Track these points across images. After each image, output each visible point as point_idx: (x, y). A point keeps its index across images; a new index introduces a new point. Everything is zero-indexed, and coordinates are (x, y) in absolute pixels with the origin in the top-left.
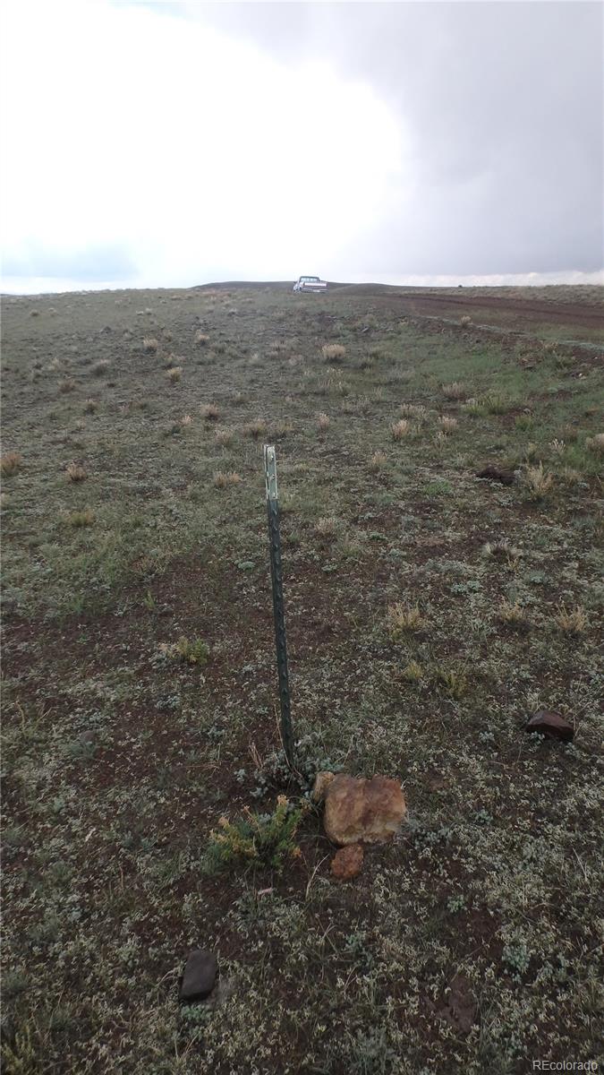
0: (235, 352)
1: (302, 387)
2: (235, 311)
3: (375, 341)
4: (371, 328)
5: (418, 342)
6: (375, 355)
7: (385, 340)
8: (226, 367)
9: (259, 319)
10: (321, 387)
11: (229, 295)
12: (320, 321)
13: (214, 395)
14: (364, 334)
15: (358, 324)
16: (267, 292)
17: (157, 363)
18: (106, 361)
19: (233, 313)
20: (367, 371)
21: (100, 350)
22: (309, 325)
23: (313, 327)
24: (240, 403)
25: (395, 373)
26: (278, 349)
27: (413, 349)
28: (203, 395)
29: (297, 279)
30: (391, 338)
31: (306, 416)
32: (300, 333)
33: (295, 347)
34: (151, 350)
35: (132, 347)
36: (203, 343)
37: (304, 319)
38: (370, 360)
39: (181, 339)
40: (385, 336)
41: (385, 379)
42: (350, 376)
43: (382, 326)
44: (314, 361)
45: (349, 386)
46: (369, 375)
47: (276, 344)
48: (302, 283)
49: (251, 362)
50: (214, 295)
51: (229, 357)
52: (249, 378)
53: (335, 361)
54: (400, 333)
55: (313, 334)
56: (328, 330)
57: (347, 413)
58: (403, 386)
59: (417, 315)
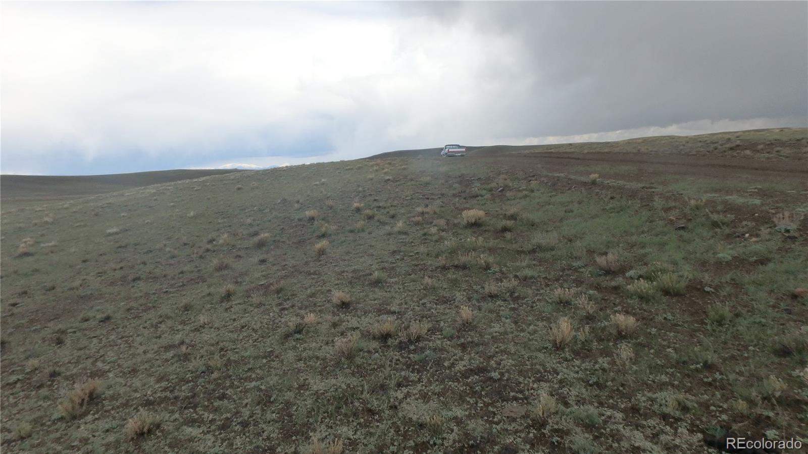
0: (383, 218)
1: (442, 261)
2: (391, 178)
3: (511, 200)
4: (506, 188)
5: (553, 200)
6: (513, 217)
7: (521, 198)
8: (373, 235)
9: (409, 184)
10: (463, 259)
11: (390, 164)
12: (460, 183)
13: (354, 271)
14: (501, 194)
15: (493, 185)
16: (419, 159)
17: (314, 232)
18: (266, 235)
19: (389, 180)
20: (508, 235)
21: (270, 221)
22: (451, 186)
23: (455, 189)
24: (377, 283)
25: (538, 238)
26: (423, 213)
27: (547, 207)
28: (343, 272)
29: (443, 146)
30: (526, 196)
31: (445, 301)
32: (443, 195)
33: (437, 210)
34: (312, 219)
35: (297, 217)
36: (358, 210)
37: (447, 182)
38: (510, 223)
39: (341, 207)
40: (520, 195)
41: (528, 247)
42: (492, 243)
43: (515, 185)
44: (455, 225)
45: (491, 259)
46: (510, 241)
47: (420, 209)
48: (447, 150)
49: (396, 229)
50: (377, 165)
51: (378, 224)
52: (393, 247)
53: (475, 225)
54: (532, 191)
55: (454, 195)
56: (467, 192)
57: (492, 296)
58: (548, 255)
59: (545, 173)
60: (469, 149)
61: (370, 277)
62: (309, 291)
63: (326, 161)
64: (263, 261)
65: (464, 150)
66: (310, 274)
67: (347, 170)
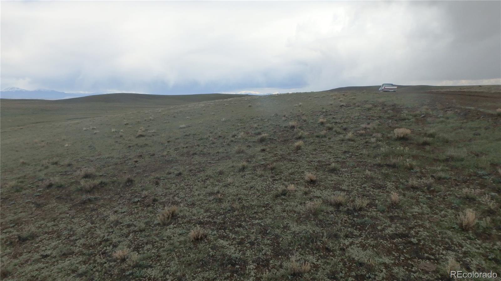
0: (339, 130)
1: (378, 160)
2: (344, 104)
3: (430, 123)
4: (427, 115)
5: (464, 125)
6: (431, 136)
7: (438, 123)
8: (332, 140)
9: (357, 108)
10: (393, 161)
11: (344, 95)
12: (393, 110)
13: (319, 161)
14: (422, 119)
15: (418, 112)
16: (364, 93)
17: (294, 135)
18: (265, 135)
19: (343, 105)
20: (428, 148)
21: (268, 127)
22: (386, 112)
23: (389, 114)
24: (333, 170)
25: (451, 151)
26: (365, 128)
27: (460, 130)
28: (312, 161)
29: (381, 84)
30: (442, 122)
31: (380, 187)
32: (380, 117)
33: (376, 127)
34: (293, 127)
35: (284, 125)
36: (322, 123)
37: (383, 108)
38: (428, 139)
39: (311, 121)
40: (438, 120)
41: (442, 157)
42: (415, 152)
43: (435, 113)
44: (388, 138)
45: (414, 163)
46: (429, 152)
47: (363, 126)
48: (383, 87)
49: (347, 137)
50: (335, 95)
51: (335, 133)
52: (344, 149)
53: (403, 139)
54: (448, 118)
55: (389, 118)
56: (398, 116)
57: (414, 188)
58: (458, 164)
59: (458, 106)
60: (399, 87)
61: (329, 166)
62: (290, 171)
63: (302, 92)
64: (263, 150)
65: (396, 87)
66: (291, 161)
67: (315, 98)
